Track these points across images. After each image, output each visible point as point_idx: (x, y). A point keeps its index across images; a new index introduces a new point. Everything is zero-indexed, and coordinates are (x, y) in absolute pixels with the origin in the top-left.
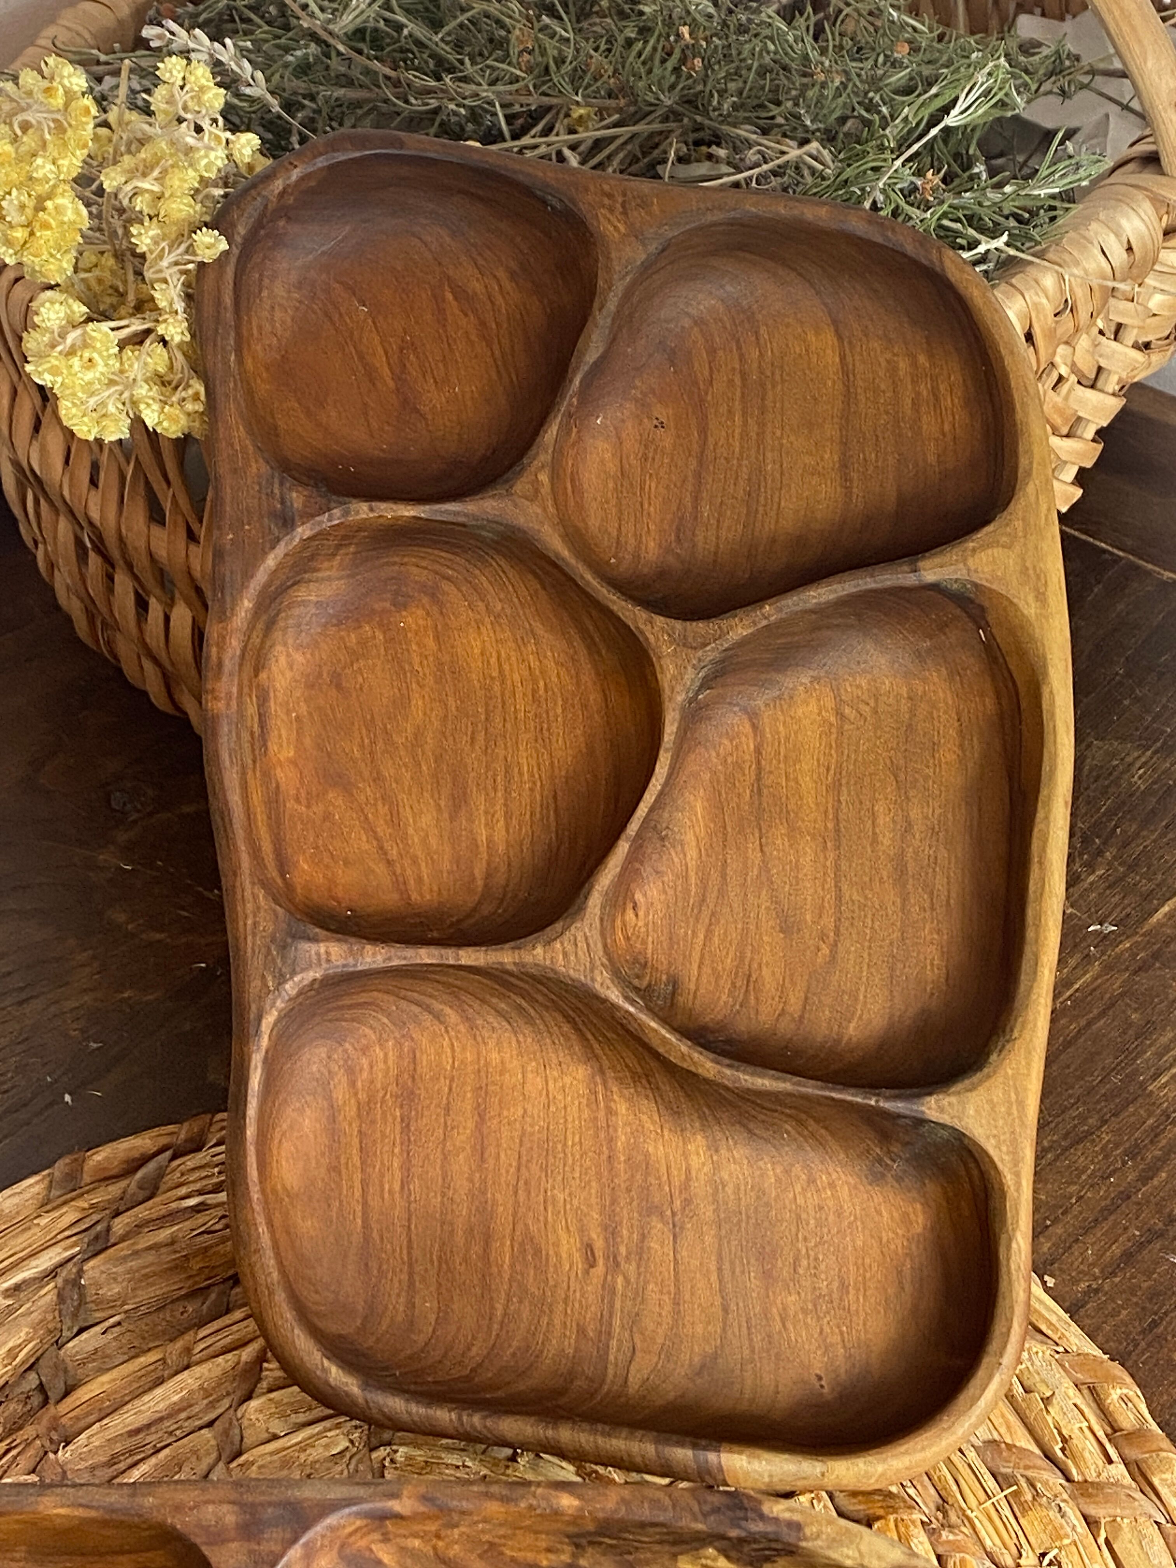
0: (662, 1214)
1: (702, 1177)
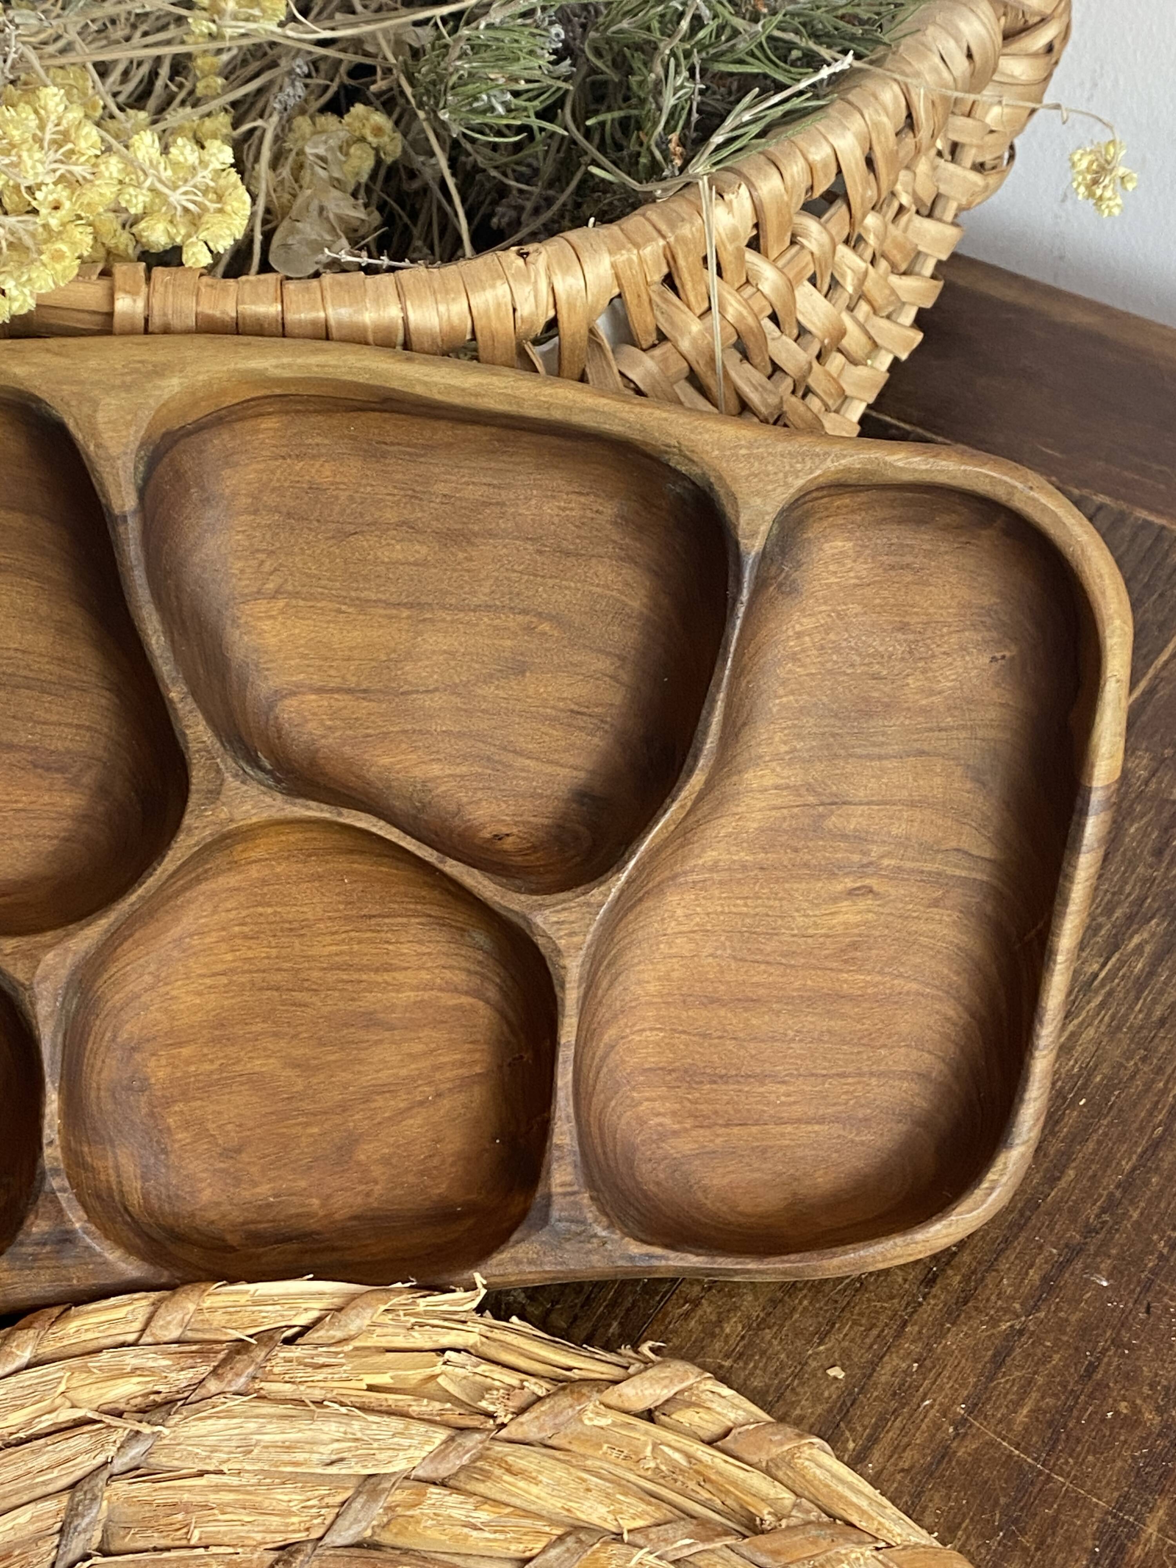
0: (822, 816)
1: (786, 772)
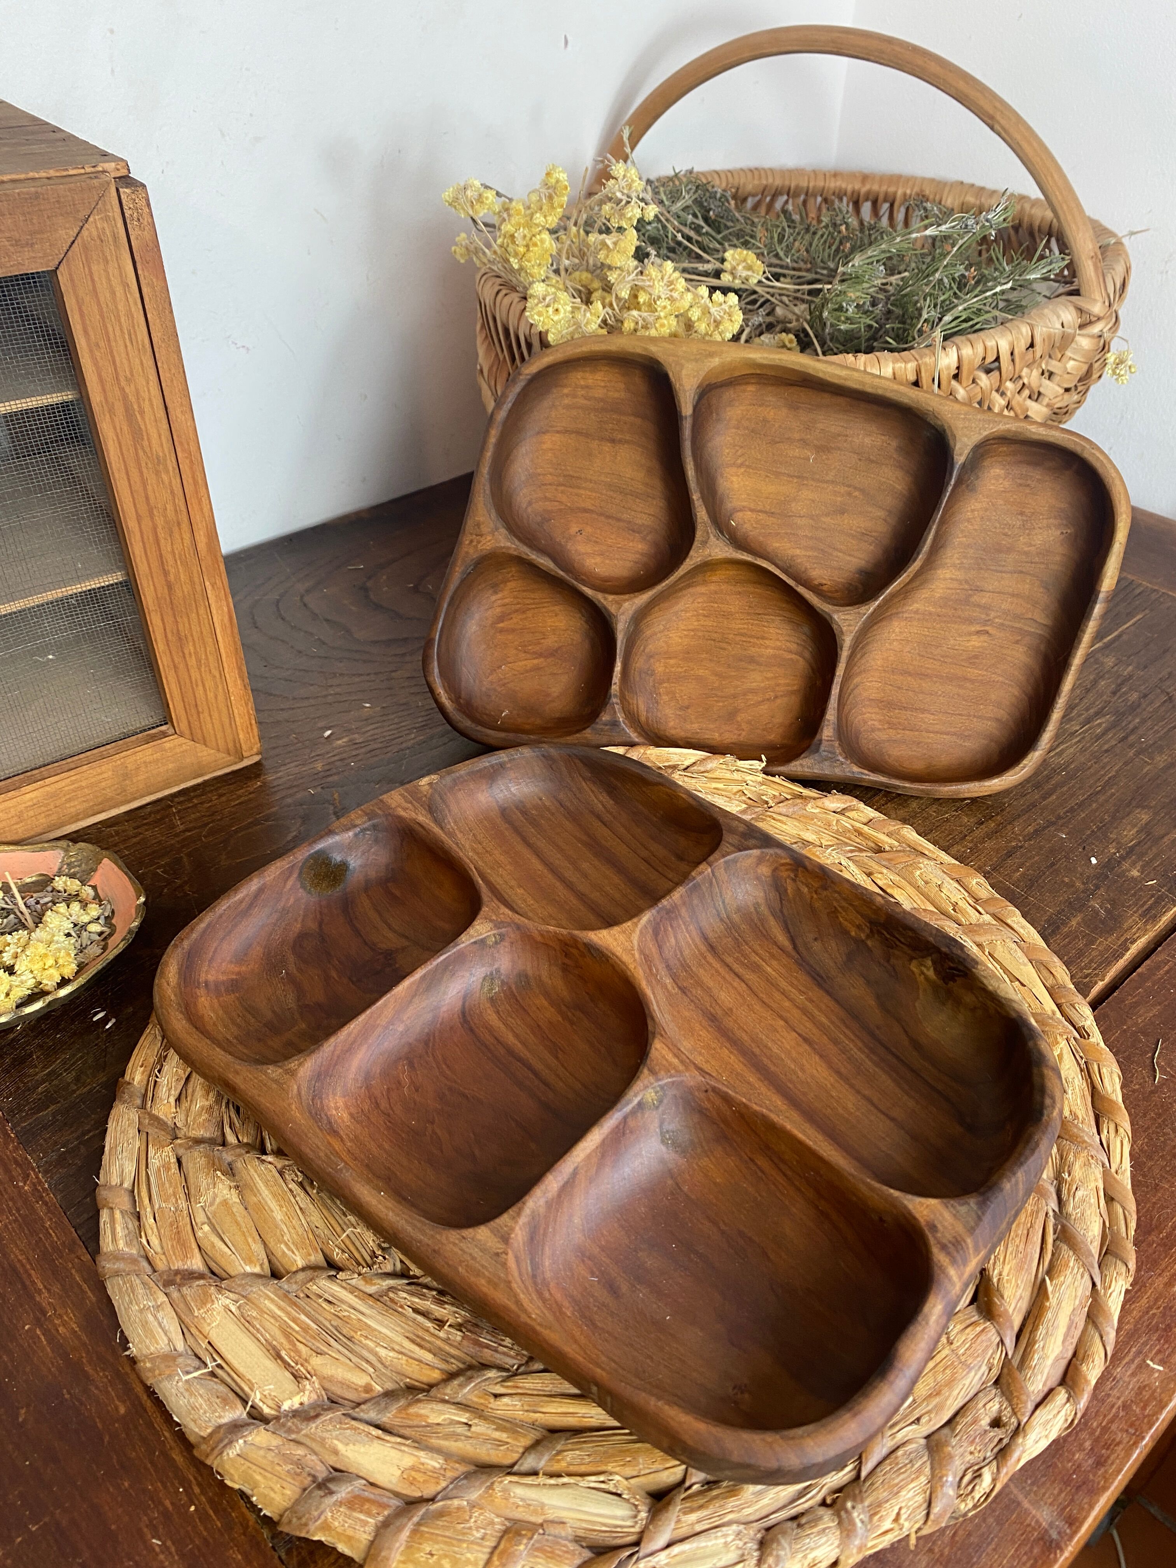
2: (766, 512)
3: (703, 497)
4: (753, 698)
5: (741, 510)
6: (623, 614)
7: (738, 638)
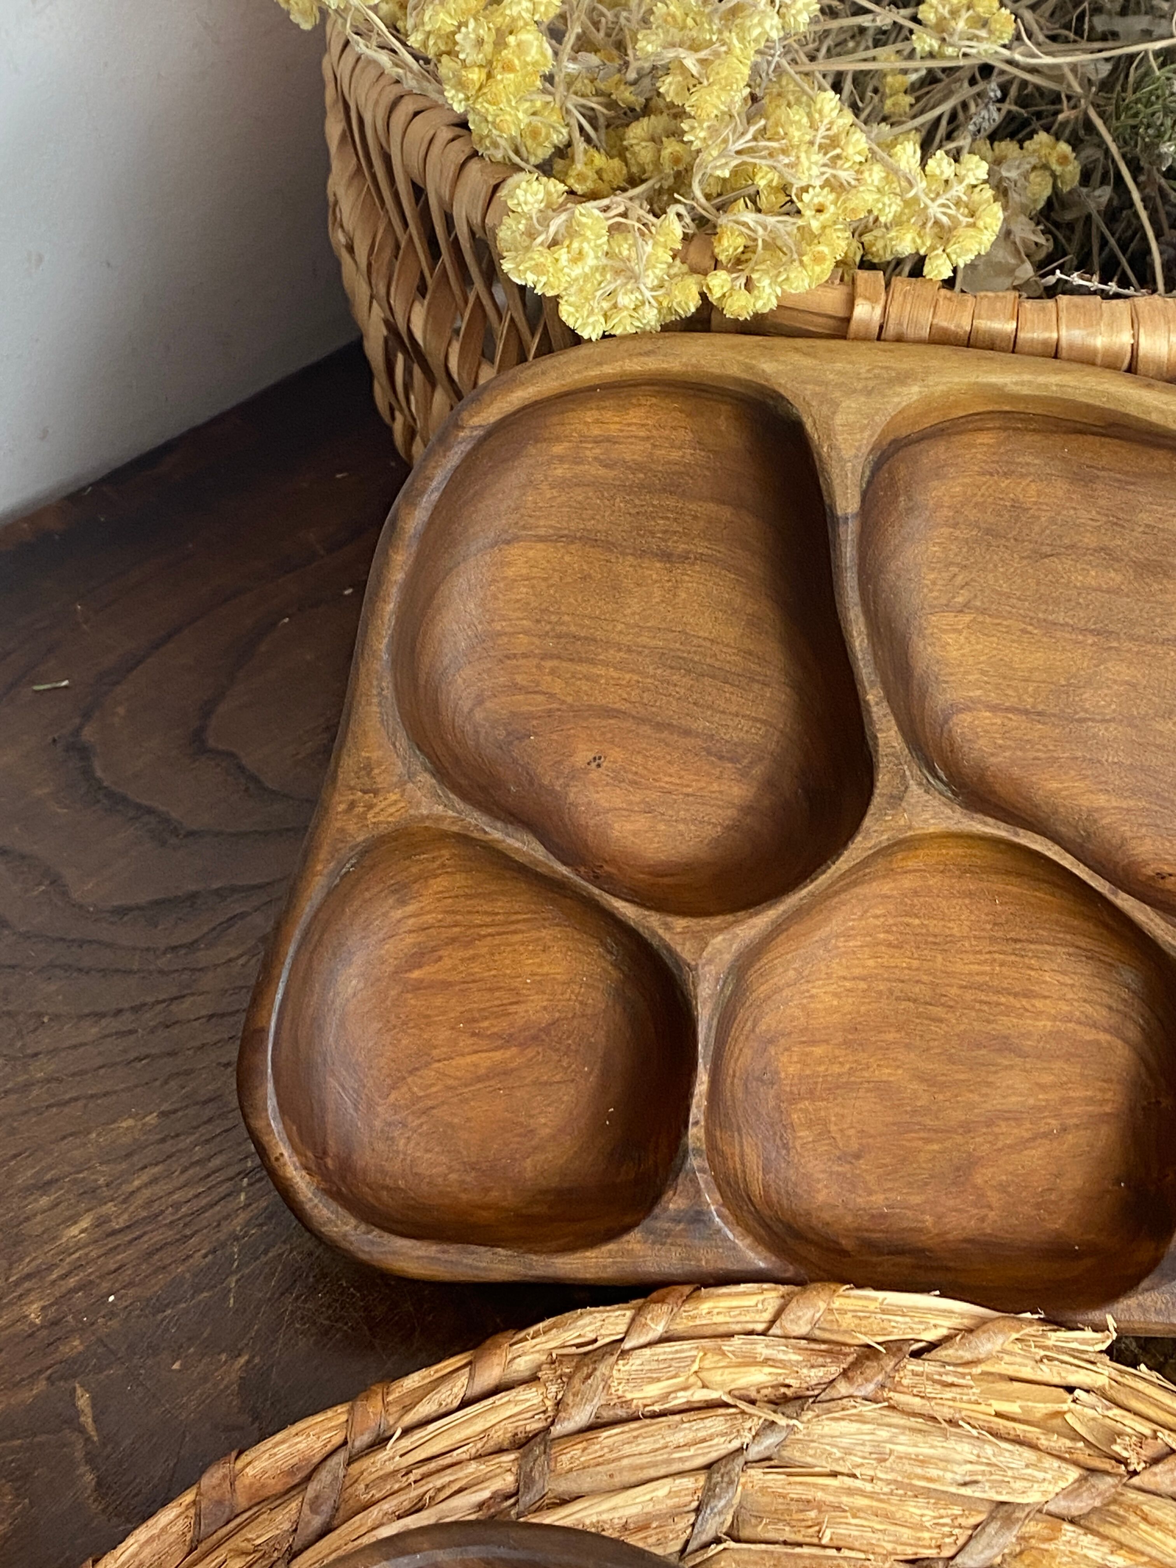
2: (1026, 712)
3: (889, 697)
4: (1009, 1133)
5: (968, 709)
6: (710, 961)
7: (969, 996)
